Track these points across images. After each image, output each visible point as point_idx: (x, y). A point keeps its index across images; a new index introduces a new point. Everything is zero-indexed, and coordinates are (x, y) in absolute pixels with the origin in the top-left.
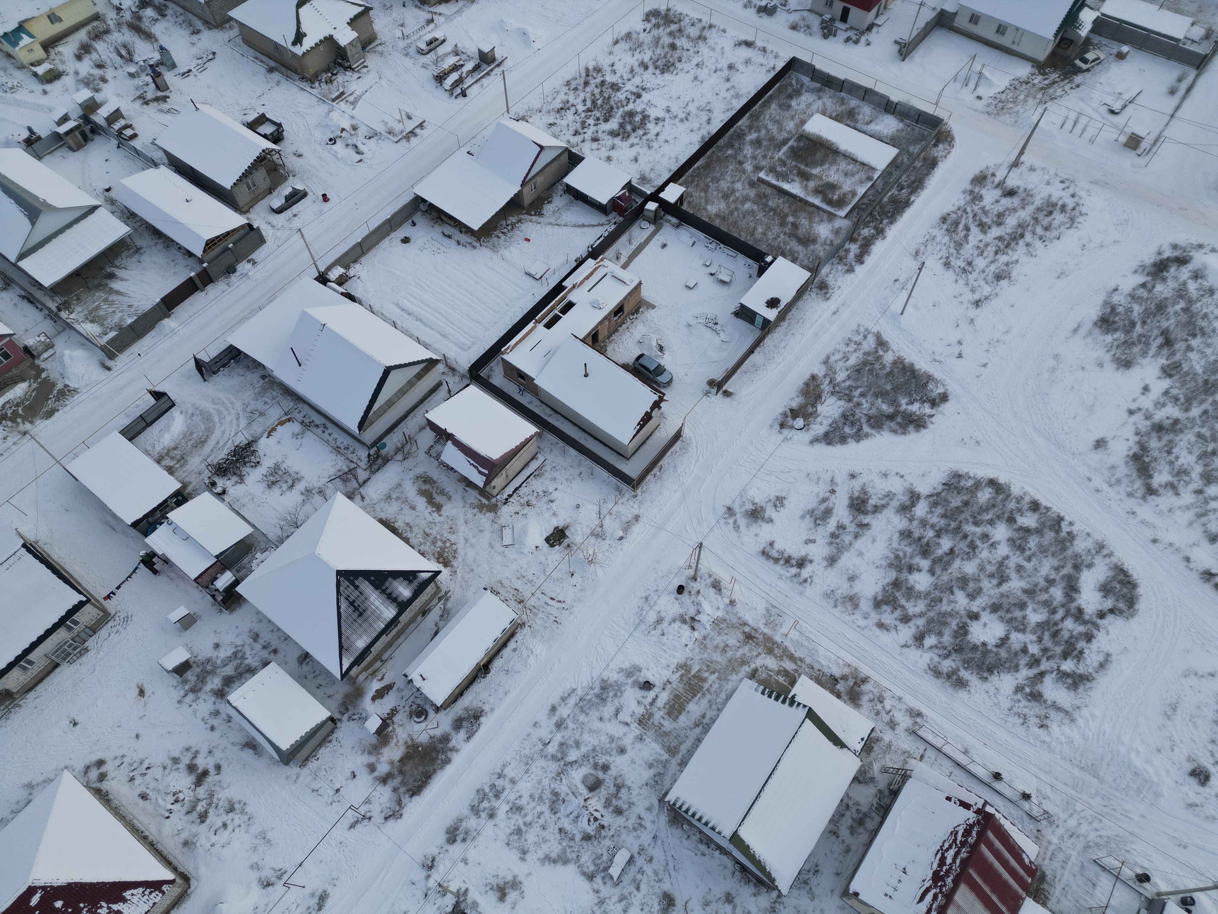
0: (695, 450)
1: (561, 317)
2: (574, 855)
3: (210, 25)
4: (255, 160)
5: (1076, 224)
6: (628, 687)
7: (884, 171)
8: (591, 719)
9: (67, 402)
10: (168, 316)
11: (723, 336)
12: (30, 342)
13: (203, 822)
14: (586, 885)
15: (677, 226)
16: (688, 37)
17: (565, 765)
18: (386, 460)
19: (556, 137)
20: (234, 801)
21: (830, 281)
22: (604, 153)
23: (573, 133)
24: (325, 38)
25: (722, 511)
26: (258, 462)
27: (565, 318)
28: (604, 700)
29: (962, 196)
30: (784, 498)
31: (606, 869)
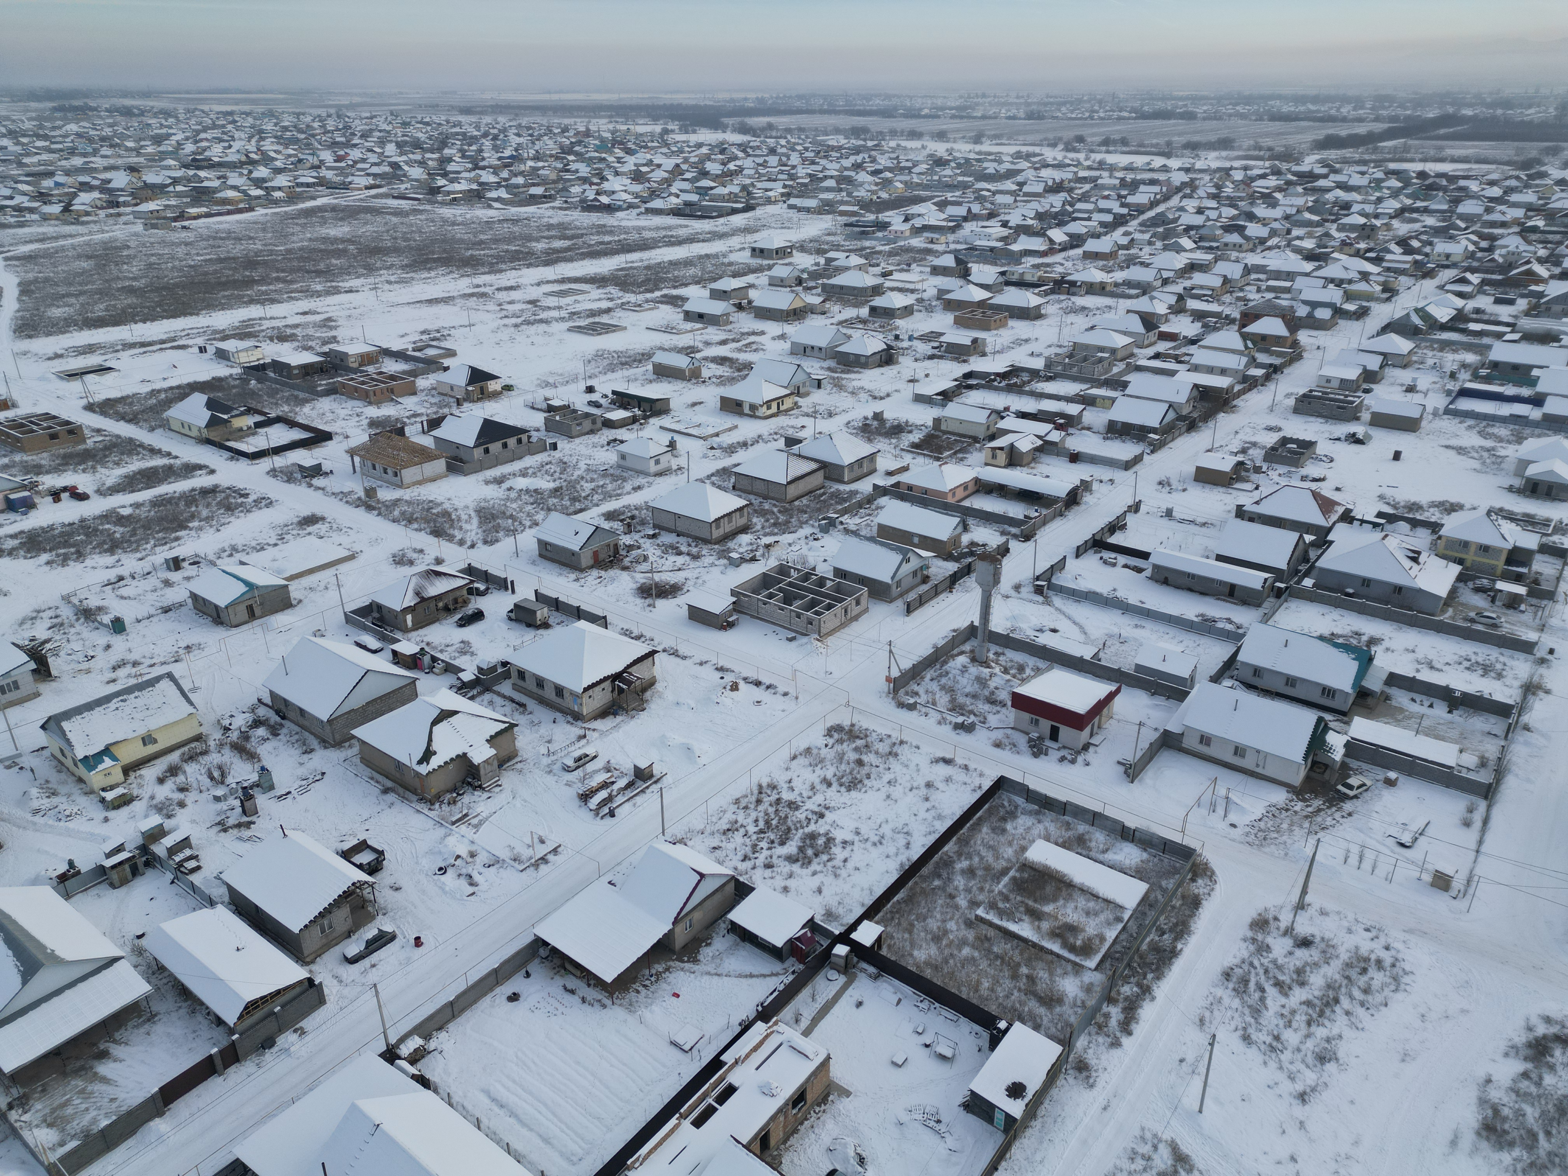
1: (716, 1110)
3: (325, 743)
4: (339, 896)
5: (1402, 986)
7: (1135, 911)
10: (161, 1115)
11: (950, 1142)
15: (876, 978)
16: (877, 753)
19: (721, 863)
21: (1092, 1061)
22: (779, 882)
23: (742, 858)
24: (458, 756)
27: (722, 1110)
29: (1244, 945)
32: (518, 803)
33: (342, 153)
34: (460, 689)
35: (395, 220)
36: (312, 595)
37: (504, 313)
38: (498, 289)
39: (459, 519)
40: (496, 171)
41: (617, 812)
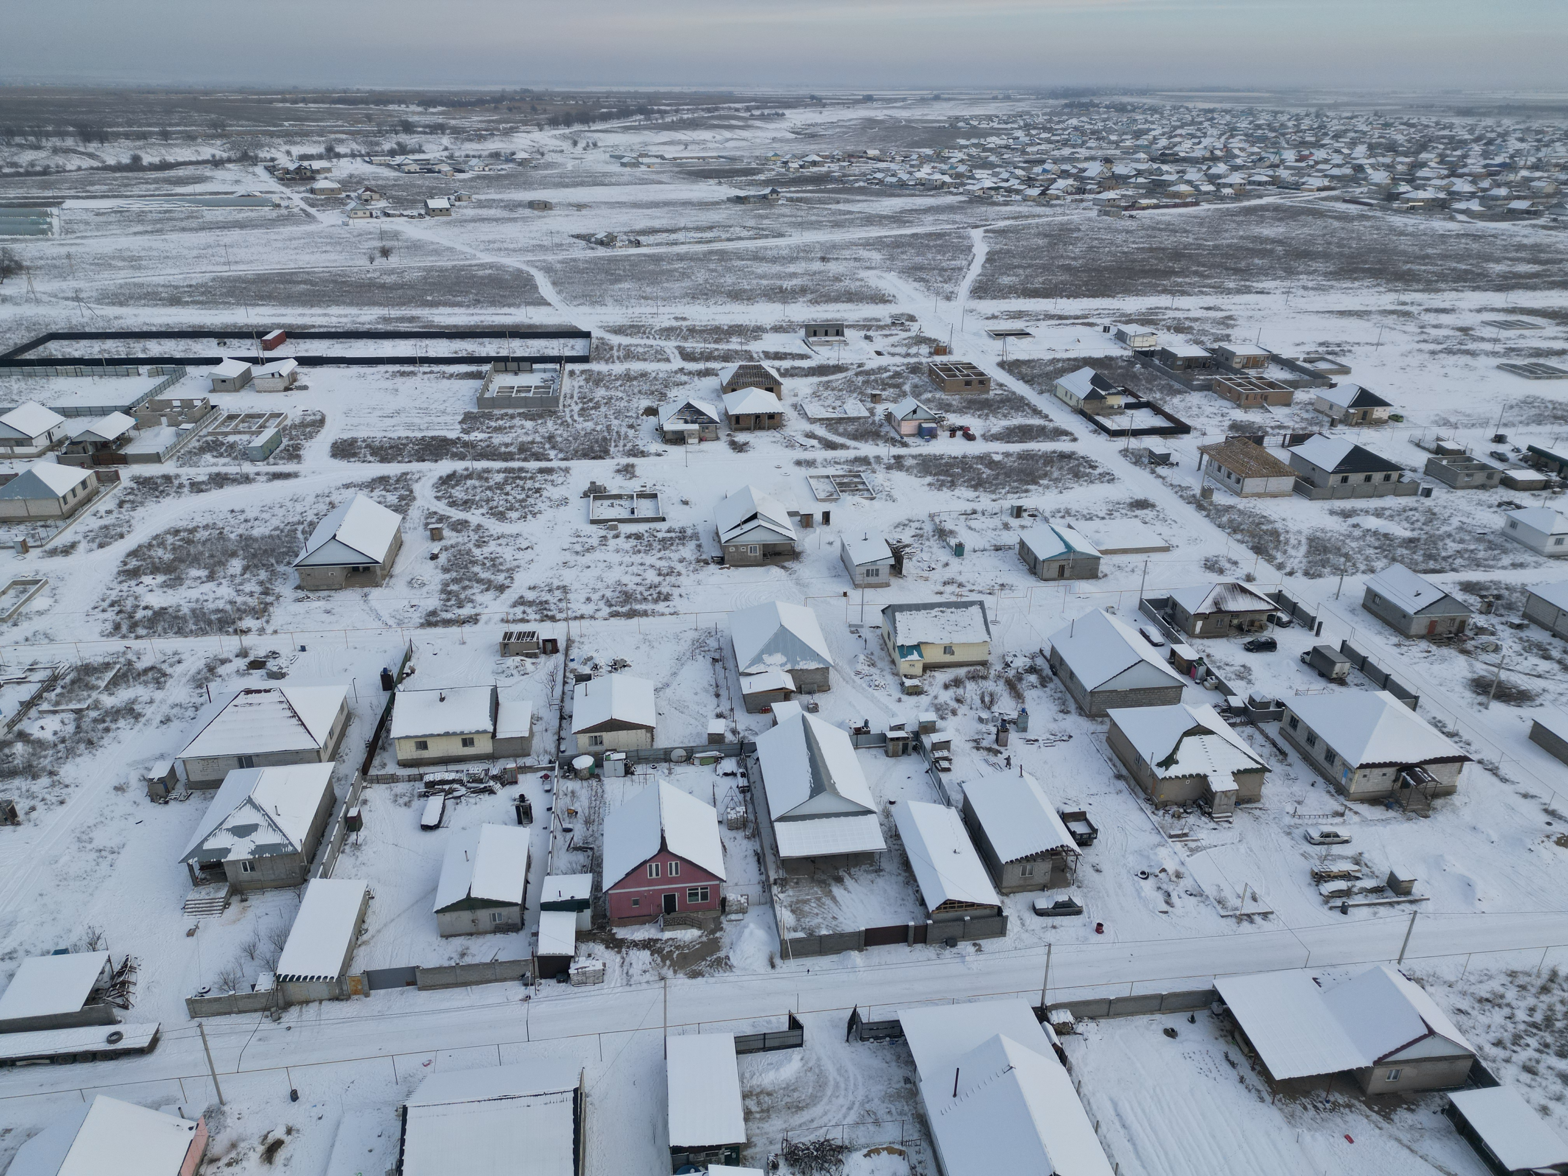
3: (1081, 711)
4: (1047, 850)
9: (716, 974)
10: (860, 950)
12: (732, 896)
19: (1462, 1031)
22: (1538, 1097)
23: (1494, 1041)
24: (1198, 775)
32: (1243, 848)
33: (1307, 153)
34: (1224, 711)
35: (1336, 224)
36: (1118, 573)
37: (1425, 337)
38: (1427, 310)
39: (1287, 542)
40: (1475, 179)
41: (1351, 911)
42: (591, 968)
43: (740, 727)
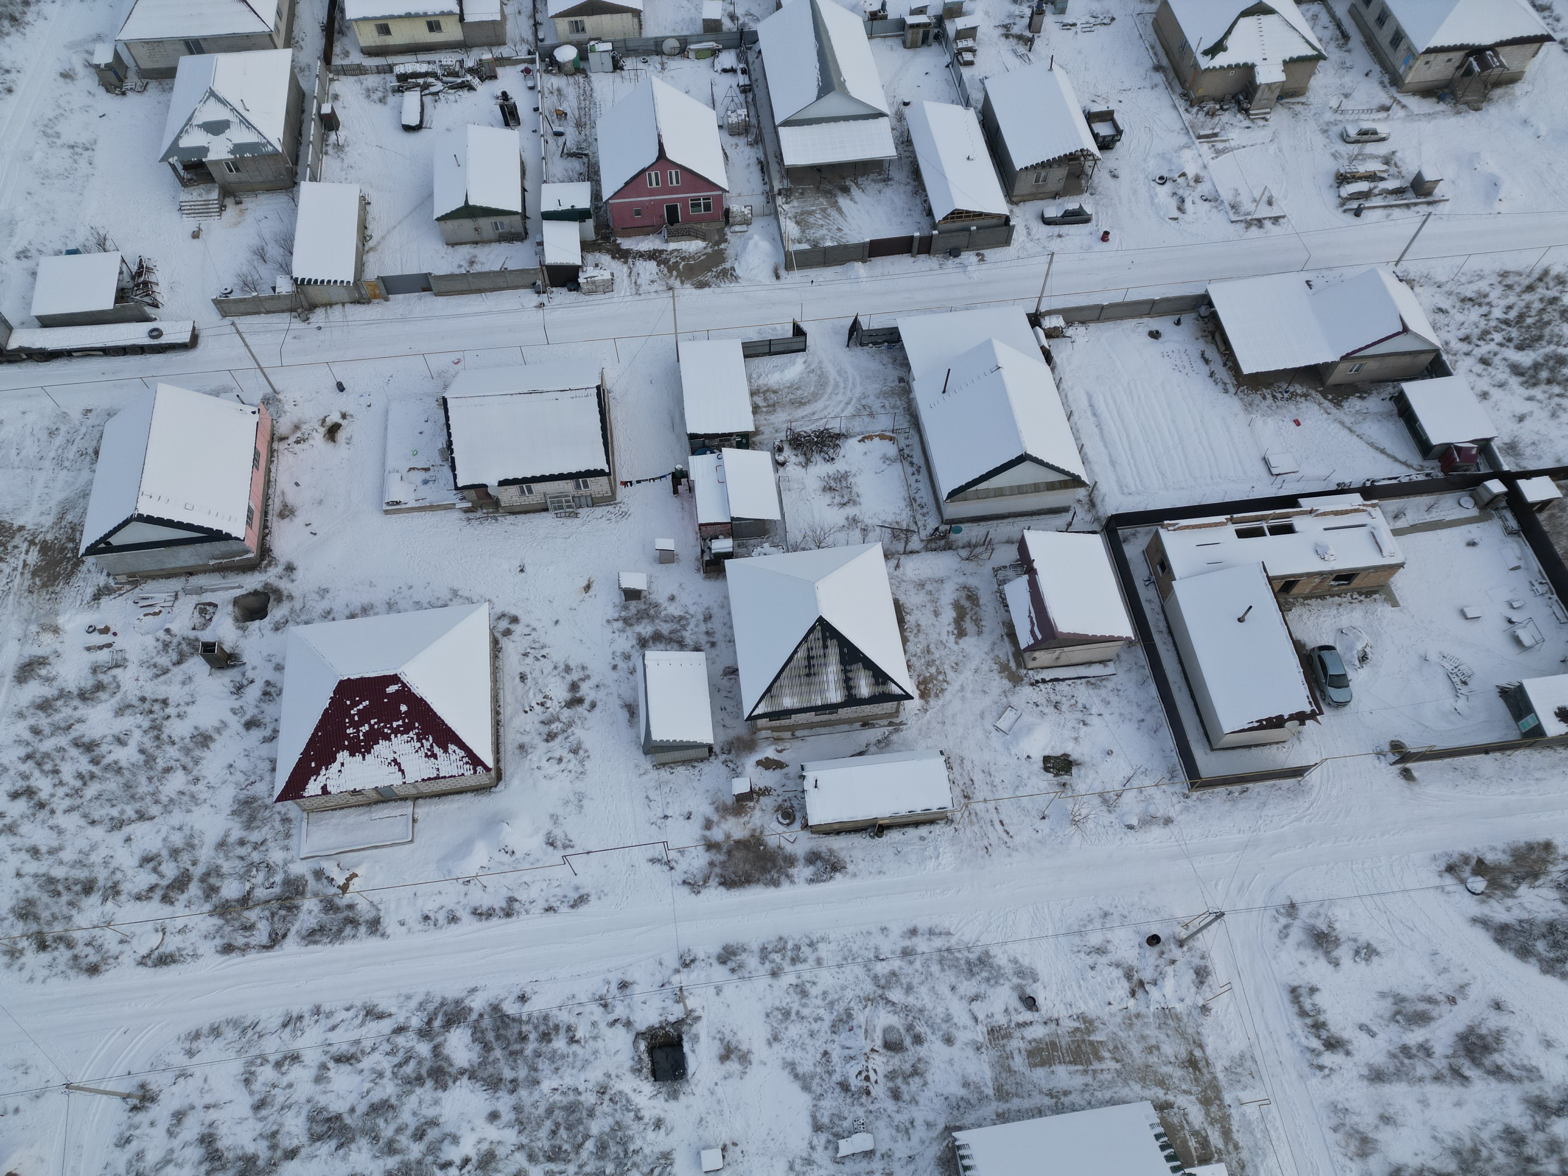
0: (1307, 805)
1: (1264, 534)
2: (819, 1091)
4: (1065, 155)
6: (1007, 985)
8: (944, 979)
9: (722, 285)
10: (864, 261)
11: (1461, 704)
12: (735, 207)
13: (547, 741)
14: (806, 1129)
15: (1511, 533)
17: (880, 996)
18: (949, 547)
19: (1435, 327)
20: (583, 746)
22: (1483, 384)
23: (1462, 336)
24: (1245, 65)
25: (1281, 899)
26: (833, 459)
27: (1269, 539)
28: (971, 973)
30: (1378, 954)
31: (838, 1136)
32: (1272, 148)
41: (1365, 213)
42: (600, 278)
43: (739, 12)
